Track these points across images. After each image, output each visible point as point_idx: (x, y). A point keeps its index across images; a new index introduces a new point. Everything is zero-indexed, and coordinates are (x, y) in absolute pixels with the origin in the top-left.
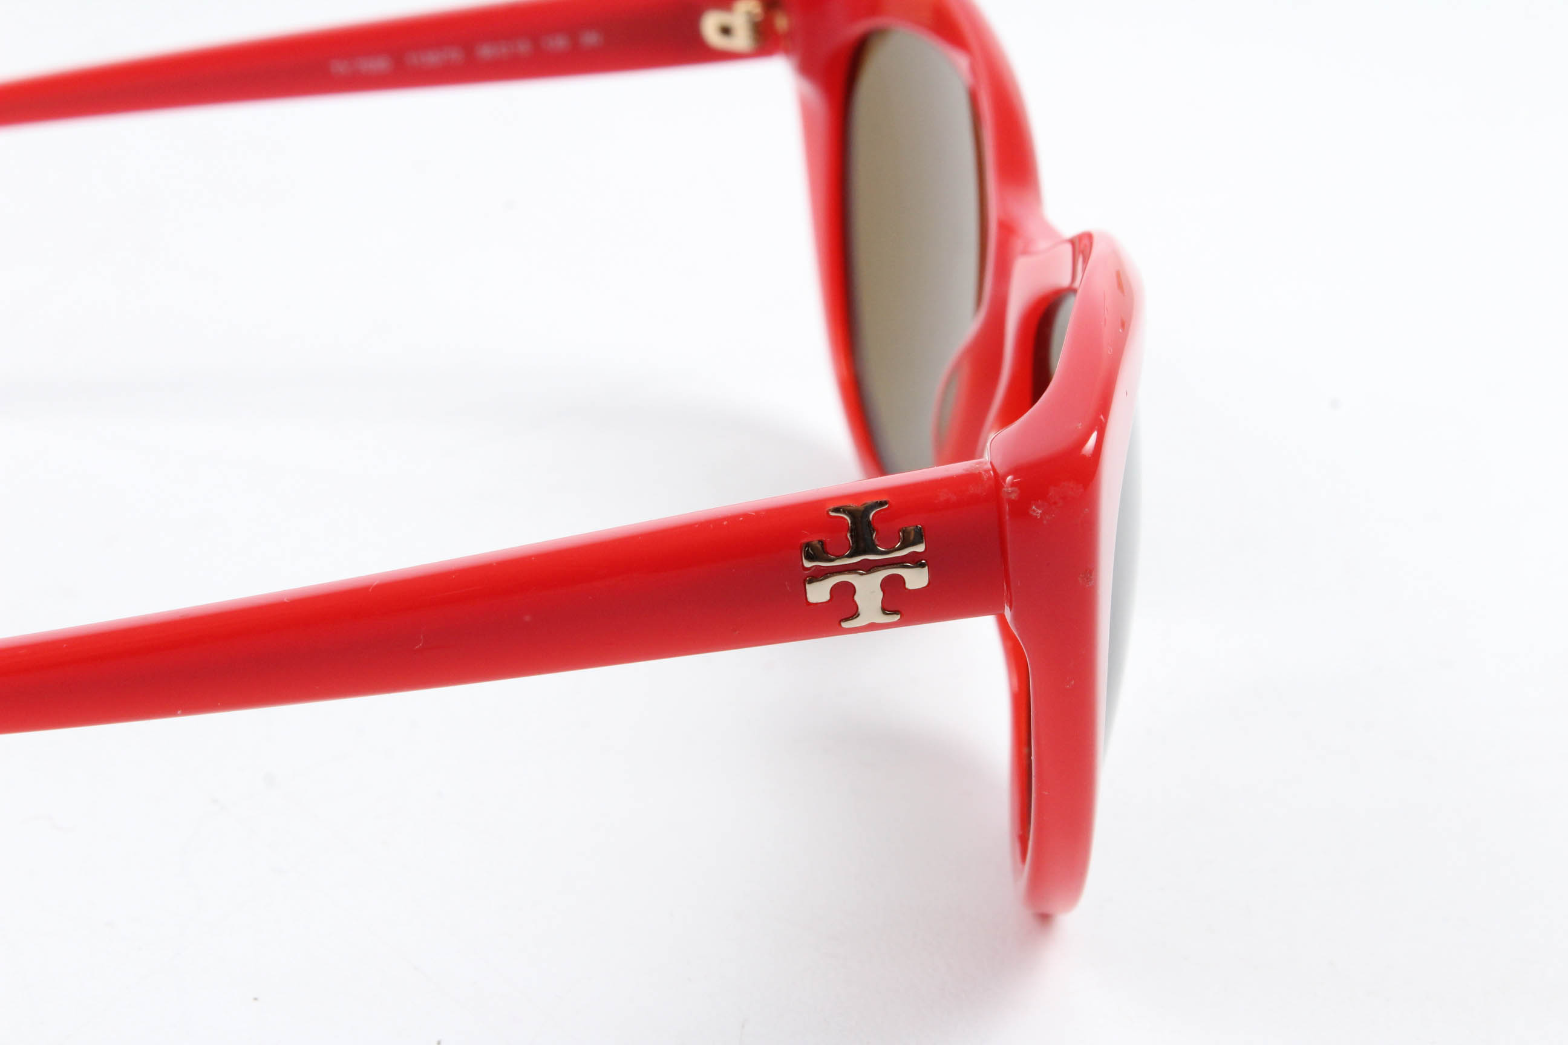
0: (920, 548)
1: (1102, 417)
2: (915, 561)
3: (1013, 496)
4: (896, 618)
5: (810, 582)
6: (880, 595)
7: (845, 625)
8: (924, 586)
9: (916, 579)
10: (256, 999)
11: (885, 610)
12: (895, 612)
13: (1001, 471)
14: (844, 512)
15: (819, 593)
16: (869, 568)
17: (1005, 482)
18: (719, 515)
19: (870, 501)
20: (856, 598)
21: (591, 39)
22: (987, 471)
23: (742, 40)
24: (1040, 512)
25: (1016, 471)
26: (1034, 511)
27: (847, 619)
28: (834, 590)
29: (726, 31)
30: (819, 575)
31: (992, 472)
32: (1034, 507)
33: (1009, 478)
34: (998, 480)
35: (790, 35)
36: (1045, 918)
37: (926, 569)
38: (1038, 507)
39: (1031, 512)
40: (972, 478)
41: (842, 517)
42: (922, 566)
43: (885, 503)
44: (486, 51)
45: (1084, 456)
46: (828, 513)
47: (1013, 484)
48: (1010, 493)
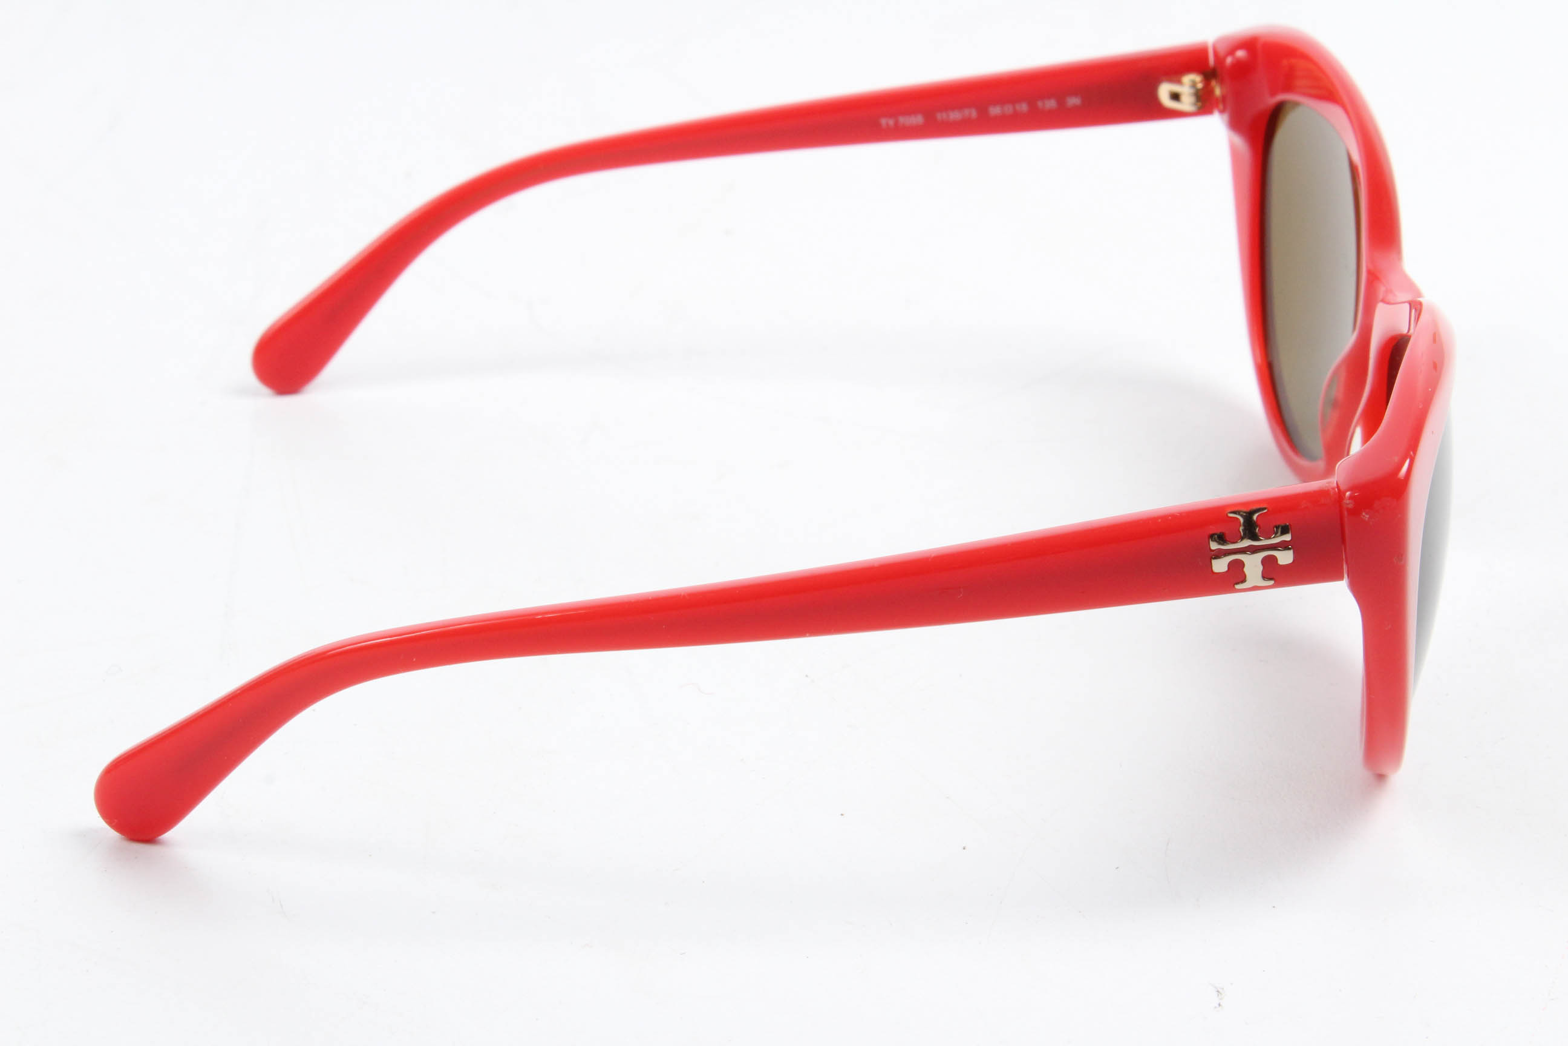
0: (1287, 537)
1: (1412, 453)
2: (1284, 546)
3: (1350, 506)
4: (1272, 583)
5: (1215, 558)
6: (1261, 568)
7: (1237, 587)
8: (1290, 562)
9: (1285, 558)
10: (842, 815)
11: (1265, 577)
12: (1271, 579)
13: (1342, 488)
14: (1239, 514)
15: (1220, 566)
16: (1254, 550)
17: (1345, 495)
18: (1156, 515)
19: (1254, 508)
20: (1245, 570)
21: (1073, 101)
22: (1333, 489)
23: (1187, 103)
24: (1367, 516)
25: (1352, 489)
26: (1364, 516)
27: (1238, 583)
28: (1231, 565)
29: (1175, 97)
30: (1219, 554)
31: (1336, 489)
32: (1364, 514)
33: (1348, 494)
34: (1340, 494)
35: (1224, 98)
36: (1381, 777)
37: (1291, 552)
38: (1366, 514)
39: (1362, 517)
40: (1322, 493)
41: (1237, 519)
42: (1289, 549)
43: (1265, 509)
44: (995, 111)
45: (1399, 480)
46: (1227, 515)
47: (1351, 498)
48: (1348, 504)
